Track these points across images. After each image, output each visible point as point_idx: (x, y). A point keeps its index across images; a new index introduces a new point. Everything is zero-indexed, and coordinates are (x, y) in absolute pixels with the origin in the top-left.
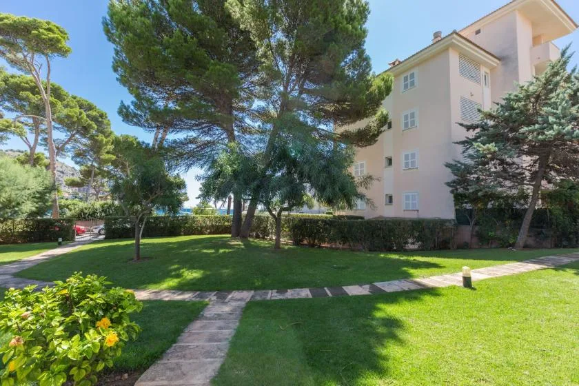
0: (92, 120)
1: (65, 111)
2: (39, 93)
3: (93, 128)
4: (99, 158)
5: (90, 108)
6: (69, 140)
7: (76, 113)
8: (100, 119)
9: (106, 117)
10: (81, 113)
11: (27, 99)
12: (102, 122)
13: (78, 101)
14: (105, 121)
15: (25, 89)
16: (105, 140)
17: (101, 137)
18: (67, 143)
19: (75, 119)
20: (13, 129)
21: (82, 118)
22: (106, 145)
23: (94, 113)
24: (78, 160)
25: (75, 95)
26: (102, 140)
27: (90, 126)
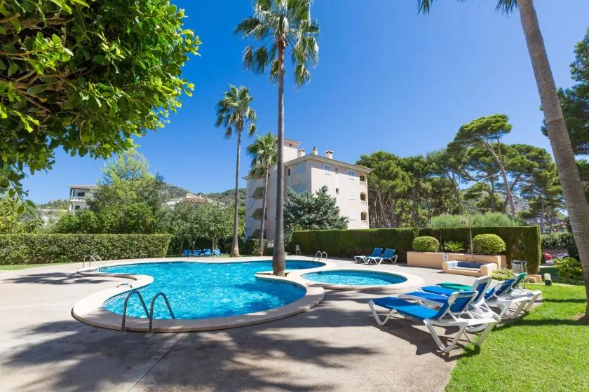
0: (532, 160)
1: (510, 161)
2: (491, 154)
3: (536, 167)
4: (546, 191)
5: (529, 149)
6: (516, 181)
7: (518, 160)
8: (540, 157)
9: (546, 153)
10: (522, 158)
11: (484, 162)
12: (543, 158)
13: (518, 149)
14: (546, 157)
15: (481, 156)
16: (549, 173)
17: (545, 173)
18: (515, 184)
19: (519, 165)
20: (484, 187)
21: (524, 162)
22: (551, 178)
23: (533, 153)
24: (526, 195)
25: (513, 144)
26: (546, 175)
27: (532, 166)
